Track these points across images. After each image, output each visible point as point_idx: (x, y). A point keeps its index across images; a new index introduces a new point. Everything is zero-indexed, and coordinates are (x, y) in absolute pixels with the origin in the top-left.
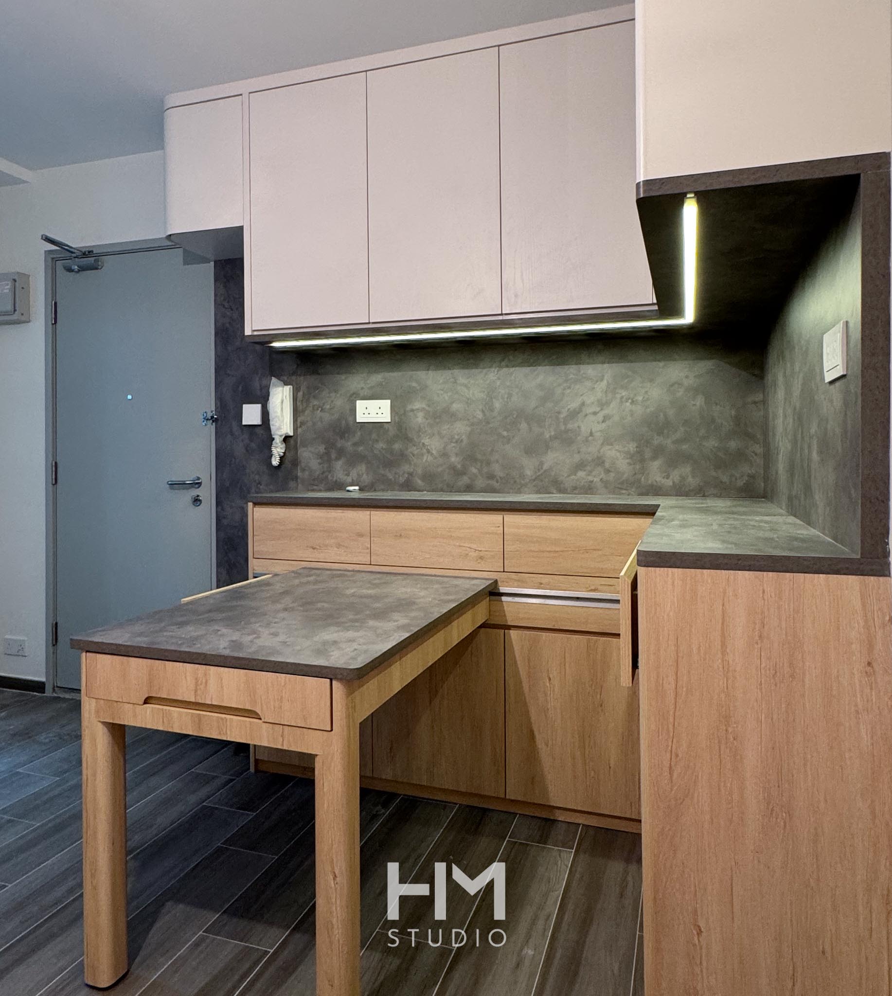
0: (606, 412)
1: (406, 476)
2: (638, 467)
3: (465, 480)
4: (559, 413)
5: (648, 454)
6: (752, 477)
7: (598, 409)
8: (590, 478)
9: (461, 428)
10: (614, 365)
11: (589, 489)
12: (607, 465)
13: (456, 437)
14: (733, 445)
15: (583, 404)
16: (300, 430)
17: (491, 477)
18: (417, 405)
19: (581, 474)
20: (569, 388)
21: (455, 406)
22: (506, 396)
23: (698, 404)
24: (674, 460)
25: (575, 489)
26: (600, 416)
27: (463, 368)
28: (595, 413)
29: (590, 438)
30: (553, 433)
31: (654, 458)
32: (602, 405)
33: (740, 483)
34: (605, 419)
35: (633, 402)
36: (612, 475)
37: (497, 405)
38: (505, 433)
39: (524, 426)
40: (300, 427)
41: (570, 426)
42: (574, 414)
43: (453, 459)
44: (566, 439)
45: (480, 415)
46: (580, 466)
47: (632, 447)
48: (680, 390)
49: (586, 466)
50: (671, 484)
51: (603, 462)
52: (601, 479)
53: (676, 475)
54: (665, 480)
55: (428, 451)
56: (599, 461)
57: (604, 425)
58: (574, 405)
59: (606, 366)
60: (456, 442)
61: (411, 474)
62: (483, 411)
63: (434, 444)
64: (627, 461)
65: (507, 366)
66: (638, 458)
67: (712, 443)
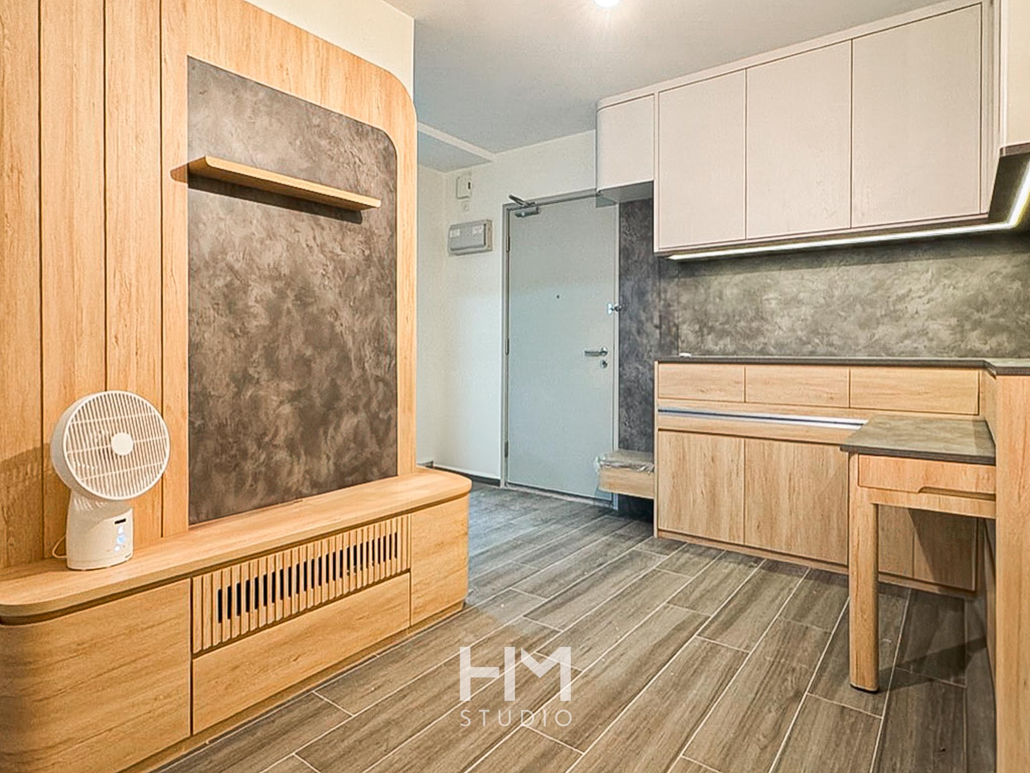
0: (931, 295)
1: (762, 346)
2: (958, 336)
4: (889, 297)
5: (968, 326)
7: (923, 294)
8: (915, 345)
9: (806, 311)
10: (939, 261)
12: (930, 335)
13: (802, 317)
15: (910, 290)
18: (771, 295)
19: (907, 342)
20: (898, 279)
21: (802, 295)
22: (844, 287)
23: (1015, 287)
24: (993, 330)
26: (925, 299)
27: (809, 268)
28: (920, 297)
29: (916, 316)
30: (883, 313)
31: (973, 329)
32: (927, 290)
34: (930, 301)
35: (954, 288)
36: (935, 343)
37: (837, 293)
38: (843, 314)
39: (858, 308)
41: (898, 307)
42: (901, 299)
43: (799, 333)
44: (895, 316)
45: (822, 301)
46: (907, 336)
47: (954, 321)
48: (998, 277)
49: (911, 336)
50: (989, 349)
51: (927, 333)
52: (925, 346)
53: (993, 342)
54: (983, 345)
55: (780, 328)
56: (924, 332)
57: (928, 306)
58: (902, 291)
59: (931, 261)
60: (802, 320)
61: (765, 344)
62: (824, 298)
63: (785, 323)
64: (949, 332)
65: (845, 265)
66: (959, 330)
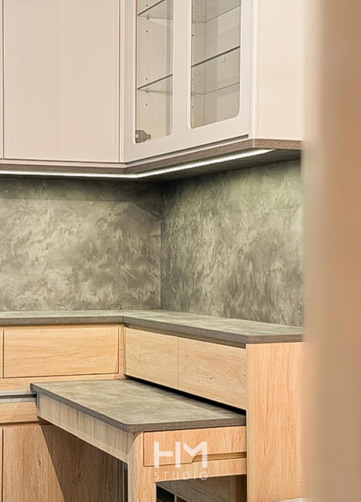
0: (48, 241)
2: (73, 287)
4: (10, 240)
5: (81, 276)
6: (153, 293)
7: (42, 238)
8: (35, 297)
10: (56, 201)
11: (35, 306)
12: (49, 285)
14: (141, 268)
15: (30, 233)
19: (28, 293)
20: (19, 219)
23: (117, 236)
24: (101, 280)
25: (23, 307)
26: (44, 244)
28: (40, 242)
29: (36, 263)
30: (4, 258)
31: (85, 279)
32: (46, 234)
33: (145, 298)
34: (48, 246)
35: (70, 233)
36: (53, 294)
41: (19, 252)
42: (22, 242)
44: (16, 263)
46: (28, 286)
47: (69, 270)
48: (104, 224)
49: (32, 286)
50: (98, 300)
51: (46, 283)
52: (45, 298)
54: (94, 297)
56: (43, 282)
57: (47, 251)
58: (23, 234)
59: (49, 201)
64: (66, 282)
66: (74, 279)
67: (127, 267)
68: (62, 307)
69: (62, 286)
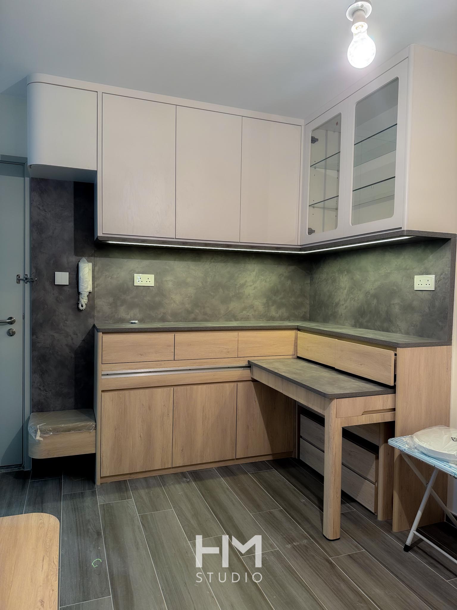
0: (255, 285)
1: (162, 314)
2: (267, 309)
3: (192, 316)
4: (236, 285)
5: (270, 304)
6: (305, 312)
7: (252, 284)
8: (248, 314)
9: (191, 291)
10: (259, 265)
11: (248, 319)
12: (255, 308)
13: (189, 295)
14: (300, 300)
15: (246, 281)
16: (96, 289)
17: (205, 314)
18: (169, 278)
19: (244, 312)
20: (241, 274)
21: (189, 280)
22: (213, 276)
23: (289, 283)
24: (280, 306)
25: (242, 319)
27: (192, 261)
28: (251, 286)
29: (249, 296)
30: (233, 294)
31: (273, 305)
32: (254, 282)
33: (301, 315)
34: (255, 288)
35: (265, 281)
36: (257, 312)
37: (209, 280)
38: (212, 294)
39: (221, 290)
40: (96, 287)
41: (240, 291)
42: (242, 286)
43: (187, 306)
44: (239, 297)
45: (200, 284)
46: (244, 309)
47: (265, 300)
48: (282, 277)
49: (246, 309)
50: (278, 316)
51: (253, 307)
53: (280, 312)
54: (276, 314)
55: (174, 302)
56: (252, 307)
58: (242, 282)
59: (256, 265)
60: (189, 297)
61: (164, 313)
62: (202, 283)
63: (178, 298)
64: (263, 306)
65: (214, 262)
66: (267, 305)
67: (293, 299)
68: (261, 319)
69: (261, 308)
